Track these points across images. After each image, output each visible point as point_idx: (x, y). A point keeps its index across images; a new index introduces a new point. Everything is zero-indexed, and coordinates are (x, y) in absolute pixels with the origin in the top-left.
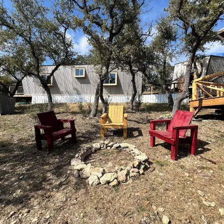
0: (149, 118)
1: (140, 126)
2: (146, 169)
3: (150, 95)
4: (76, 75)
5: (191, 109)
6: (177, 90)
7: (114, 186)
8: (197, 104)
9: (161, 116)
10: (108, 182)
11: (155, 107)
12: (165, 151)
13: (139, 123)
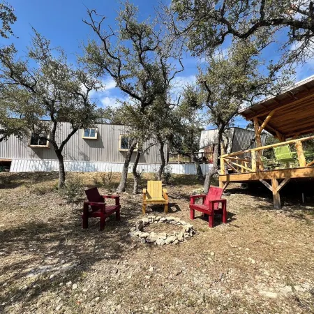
0: (182, 193)
1: (176, 201)
2: (193, 233)
3: (176, 165)
4: (85, 136)
5: (220, 183)
6: (205, 160)
7: (176, 244)
8: (225, 179)
9: (194, 191)
10: (172, 242)
11: (183, 179)
12: (203, 222)
13: (173, 198)
